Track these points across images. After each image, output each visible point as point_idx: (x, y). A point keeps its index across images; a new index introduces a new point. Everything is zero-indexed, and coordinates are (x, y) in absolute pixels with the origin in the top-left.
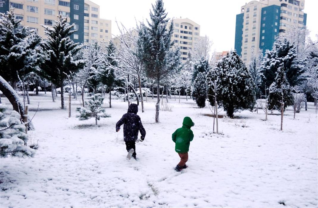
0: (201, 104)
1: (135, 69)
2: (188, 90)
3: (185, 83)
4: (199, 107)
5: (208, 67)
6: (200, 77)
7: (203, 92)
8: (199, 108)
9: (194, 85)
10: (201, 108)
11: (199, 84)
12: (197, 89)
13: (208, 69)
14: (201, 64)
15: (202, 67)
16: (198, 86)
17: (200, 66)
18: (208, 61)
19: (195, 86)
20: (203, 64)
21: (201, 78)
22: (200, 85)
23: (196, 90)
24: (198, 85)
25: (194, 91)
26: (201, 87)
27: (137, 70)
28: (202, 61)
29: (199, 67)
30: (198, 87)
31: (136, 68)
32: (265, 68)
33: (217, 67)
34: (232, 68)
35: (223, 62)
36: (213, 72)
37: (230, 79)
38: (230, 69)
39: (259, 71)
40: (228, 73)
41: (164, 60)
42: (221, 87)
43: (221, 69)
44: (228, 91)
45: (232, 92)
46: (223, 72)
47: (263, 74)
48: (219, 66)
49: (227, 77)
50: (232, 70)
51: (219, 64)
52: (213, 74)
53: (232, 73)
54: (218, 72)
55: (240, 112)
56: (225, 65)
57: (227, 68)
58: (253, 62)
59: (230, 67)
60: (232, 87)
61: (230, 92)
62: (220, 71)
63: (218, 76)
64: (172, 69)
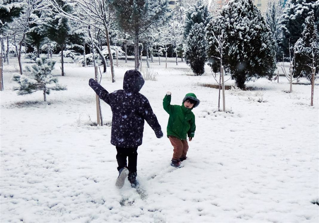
0: (198, 70)
1: (100, 17)
2: (178, 49)
3: (173, 38)
4: (196, 74)
5: (207, 16)
6: (196, 30)
7: (201, 52)
8: (195, 75)
9: (188, 42)
10: (198, 75)
11: (195, 40)
12: (193, 47)
13: (207, 18)
14: (197, 11)
15: (199, 15)
16: (193, 43)
17: (196, 13)
18: (207, 6)
19: (189, 44)
20: (200, 11)
21: (197, 31)
22: (197, 42)
23: (191, 49)
24: (193, 42)
25: (188, 51)
26: (198, 45)
27: (103, 20)
28: (198, 6)
29: (194, 15)
30: (193, 44)
31: (101, 16)
32: (288, 18)
33: (221, 16)
34: (243, 18)
35: (230, 9)
36: (216, 23)
37: (240, 33)
38: (239, 18)
39: (279, 22)
40: (237, 25)
41: (144, 6)
42: (227, 45)
43: (226, 19)
44: (238, 52)
45: (242, 52)
46: (229, 24)
47: (286, 26)
48: (223, 14)
49: (235, 30)
50: (243, 21)
51: (223, 12)
52: (216, 27)
53: (242, 24)
54: (222, 23)
55: (254, 81)
56: (233, 14)
57: (235, 17)
58: (271, 10)
59: (239, 16)
60: (243, 45)
61: (240, 53)
62: (226, 21)
63: (223, 28)
64: (156, 18)
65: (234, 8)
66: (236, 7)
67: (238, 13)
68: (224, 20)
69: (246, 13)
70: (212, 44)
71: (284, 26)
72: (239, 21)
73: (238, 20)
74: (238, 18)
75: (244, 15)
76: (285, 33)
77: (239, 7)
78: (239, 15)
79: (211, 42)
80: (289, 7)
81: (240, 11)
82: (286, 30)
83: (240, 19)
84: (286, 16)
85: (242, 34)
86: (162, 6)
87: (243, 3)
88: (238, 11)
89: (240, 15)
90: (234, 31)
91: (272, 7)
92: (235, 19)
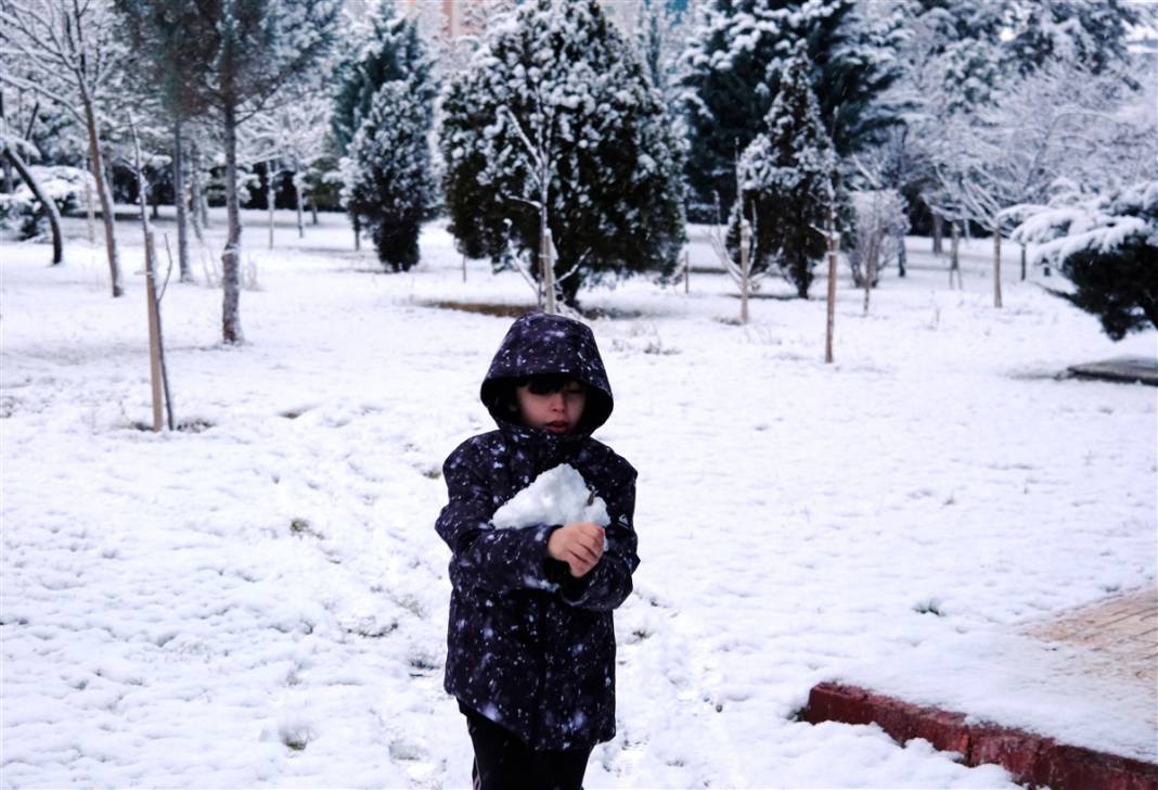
0: (399, 251)
1: (66, 63)
2: (307, 179)
3: (286, 138)
4: (390, 268)
5: (415, 58)
6: (388, 109)
7: (411, 188)
8: (386, 272)
9: (360, 152)
10: (396, 270)
11: (387, 145)
12: (377, 171)
13: (417, 64)
14: (380, 37)
15: (388, 54)
16: (378, 155)
17: (376, 48)
19: (363, 158)
20: (393, 39)
21: (391, 113)
22: (393, 152)
23: (371, 175)
24: (378, 150)
25: (360, 186)
26: (399, 162)
27: (76, 71)
28: (385, 20)
29: (371, 53)
30: (378, 159)
31: (71, 57)
32: (704, 65)
33: (493, 60)
34: (571, 65)
35: (524, 35)
36: (474, 84)
37: (564, 120)
38: (559, 67)
39: (674, 79)
40: (551, 90)
41: (263, 24)
42: (518, 163)
43: (512, 68)
44: (558, 184)
45: (574, 184)
46: (524, 86)
47: (699, 94)
48: (500, 52)
49: (546, 109)
50: (572, 77)
51: (501, 44)
52: (474, 97)
53: (569, 88)
54: (499, 83)
55: (612, 287)
56: (536, 50)
57: (545, 62)
58: (645, 34)
59: (558, 60)
60: (574, 162)
61: (566, 187)
62: (512, 77)
63: (501, 103)
64: (297, 67)
65: (538, 29)
66: (544, 28)
67: (553, 47)
68: (503, 73)
69: (582, 48)
70: (463, 158)
71: (690, 93)
72: (559, 75)
73: (554, 73)
74: (554, 66)
75: (574, 56)
76: (695, 119)
77: (554, 27)
78: (557, 55)
79: (457, 153)
80: (709, 25)
81: (561, 42)
82: (698, 107)
83: (564, 70)
84: (700, 57)
85: (569, 121)
86: (322, 26)
87: (569, 14)
88: (551, 41)
89: (563, 56)
90: (543, 112)
91: (647, 25)
92: (546, 69)
